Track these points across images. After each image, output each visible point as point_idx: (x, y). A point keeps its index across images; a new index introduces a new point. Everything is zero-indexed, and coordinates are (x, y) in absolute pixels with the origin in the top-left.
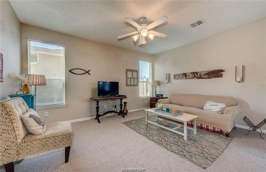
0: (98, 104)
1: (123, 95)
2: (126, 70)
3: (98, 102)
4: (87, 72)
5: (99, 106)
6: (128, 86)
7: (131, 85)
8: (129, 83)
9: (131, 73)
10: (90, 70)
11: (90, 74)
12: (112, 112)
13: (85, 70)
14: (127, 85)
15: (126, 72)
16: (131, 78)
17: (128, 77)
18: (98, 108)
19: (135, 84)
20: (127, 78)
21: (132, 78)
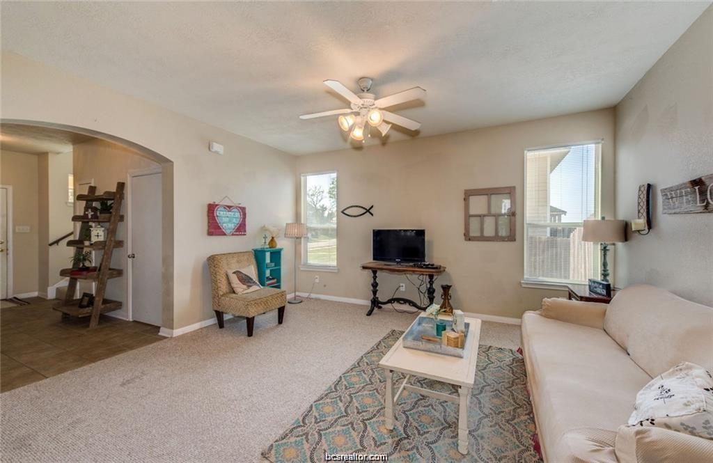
0: (375, 277)
1: (433, 265)
2: (465, 193)
3: (375, 272)
4: (368, 211)
5: (377, 280)
6: (470, 240)
7: (482, 238)
8: (474, 232)
9: (483, 199)
10: (372, 207)
11: (372, 215)
12: (406, 301)
13: (364, 208)
14: (468, 237)
15: (464, 199)
16: (484, 216)
17: (472, 212)
18: (375, 285)
19: (500, 234)
20: (468, 216)
21: (489, 215)
